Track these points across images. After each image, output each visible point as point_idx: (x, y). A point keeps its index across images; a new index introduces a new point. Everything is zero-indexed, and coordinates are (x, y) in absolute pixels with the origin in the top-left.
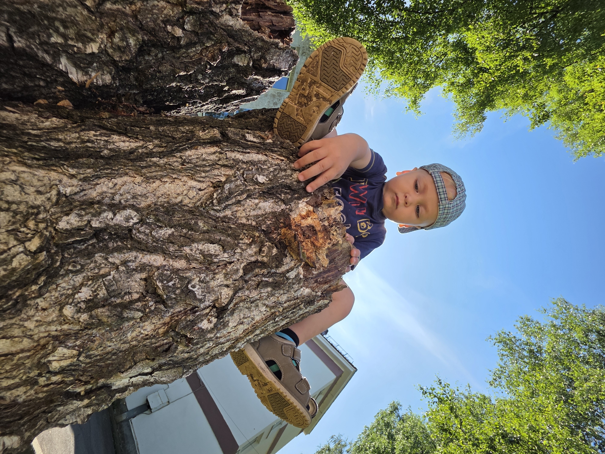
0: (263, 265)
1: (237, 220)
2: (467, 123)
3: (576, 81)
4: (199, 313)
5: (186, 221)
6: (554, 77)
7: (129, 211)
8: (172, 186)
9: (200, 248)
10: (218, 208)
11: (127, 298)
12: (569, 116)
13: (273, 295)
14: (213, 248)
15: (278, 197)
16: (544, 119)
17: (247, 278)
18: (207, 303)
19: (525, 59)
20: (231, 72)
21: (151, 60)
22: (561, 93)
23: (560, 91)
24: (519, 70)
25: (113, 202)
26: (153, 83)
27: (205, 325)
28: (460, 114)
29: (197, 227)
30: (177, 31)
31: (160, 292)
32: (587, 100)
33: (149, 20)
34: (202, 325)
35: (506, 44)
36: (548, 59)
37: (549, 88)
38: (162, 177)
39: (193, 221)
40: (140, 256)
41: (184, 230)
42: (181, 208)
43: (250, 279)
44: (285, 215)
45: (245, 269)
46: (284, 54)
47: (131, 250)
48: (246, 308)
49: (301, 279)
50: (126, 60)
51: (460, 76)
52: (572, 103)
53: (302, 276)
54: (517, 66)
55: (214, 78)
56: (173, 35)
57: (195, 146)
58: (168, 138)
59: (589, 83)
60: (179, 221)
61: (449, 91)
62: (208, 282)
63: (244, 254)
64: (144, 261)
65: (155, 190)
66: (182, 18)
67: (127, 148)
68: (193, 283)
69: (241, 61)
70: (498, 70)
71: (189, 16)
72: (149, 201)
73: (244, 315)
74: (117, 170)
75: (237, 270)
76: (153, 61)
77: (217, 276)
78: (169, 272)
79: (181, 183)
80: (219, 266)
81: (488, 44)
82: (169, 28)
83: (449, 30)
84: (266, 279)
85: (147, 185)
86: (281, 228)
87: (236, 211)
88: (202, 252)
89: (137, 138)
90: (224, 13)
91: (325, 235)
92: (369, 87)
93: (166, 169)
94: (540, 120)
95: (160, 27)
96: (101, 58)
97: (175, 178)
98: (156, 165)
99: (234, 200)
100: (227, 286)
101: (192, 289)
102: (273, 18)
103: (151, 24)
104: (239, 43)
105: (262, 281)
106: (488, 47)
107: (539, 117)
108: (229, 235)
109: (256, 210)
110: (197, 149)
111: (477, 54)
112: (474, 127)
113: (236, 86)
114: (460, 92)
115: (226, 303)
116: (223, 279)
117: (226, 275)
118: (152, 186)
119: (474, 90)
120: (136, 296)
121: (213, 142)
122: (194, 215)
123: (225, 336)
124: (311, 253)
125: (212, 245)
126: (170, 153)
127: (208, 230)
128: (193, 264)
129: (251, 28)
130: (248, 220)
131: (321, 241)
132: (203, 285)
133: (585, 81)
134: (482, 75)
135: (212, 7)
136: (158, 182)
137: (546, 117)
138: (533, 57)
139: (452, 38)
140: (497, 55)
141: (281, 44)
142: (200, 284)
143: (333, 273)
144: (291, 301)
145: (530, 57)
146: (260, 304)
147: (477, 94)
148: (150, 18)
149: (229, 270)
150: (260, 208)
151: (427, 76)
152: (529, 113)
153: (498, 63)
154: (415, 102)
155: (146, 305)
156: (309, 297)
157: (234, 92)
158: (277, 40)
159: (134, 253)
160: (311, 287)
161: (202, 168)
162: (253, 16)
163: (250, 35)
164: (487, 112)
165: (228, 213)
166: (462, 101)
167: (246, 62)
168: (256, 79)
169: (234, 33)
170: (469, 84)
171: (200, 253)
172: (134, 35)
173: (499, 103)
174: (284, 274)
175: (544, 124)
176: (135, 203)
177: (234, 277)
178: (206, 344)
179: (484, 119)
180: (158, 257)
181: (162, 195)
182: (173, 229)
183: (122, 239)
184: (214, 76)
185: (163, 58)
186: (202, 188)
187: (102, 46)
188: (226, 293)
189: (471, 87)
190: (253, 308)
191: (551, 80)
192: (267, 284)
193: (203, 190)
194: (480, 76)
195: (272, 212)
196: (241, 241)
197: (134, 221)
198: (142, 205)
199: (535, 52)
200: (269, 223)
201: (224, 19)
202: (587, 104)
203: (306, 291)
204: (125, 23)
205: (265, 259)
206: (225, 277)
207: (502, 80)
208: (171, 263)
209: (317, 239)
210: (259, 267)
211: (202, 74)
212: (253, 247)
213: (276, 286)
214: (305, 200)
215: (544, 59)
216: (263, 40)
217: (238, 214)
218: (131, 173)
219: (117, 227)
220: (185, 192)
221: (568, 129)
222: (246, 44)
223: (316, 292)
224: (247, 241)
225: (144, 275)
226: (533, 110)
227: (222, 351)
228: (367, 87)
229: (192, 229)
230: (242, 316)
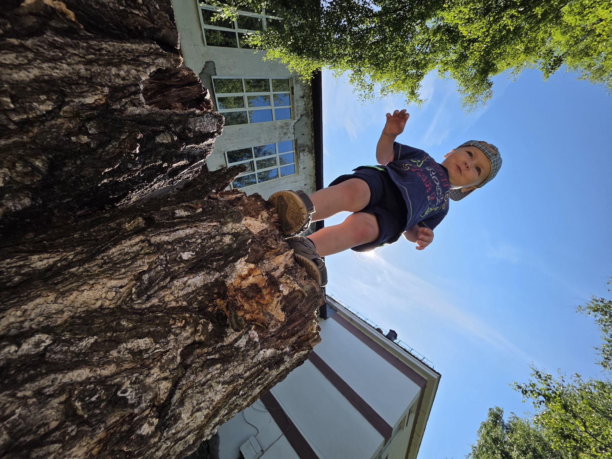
0: (200, 344)
1: (166, 305)
2: (473, 94)
3: (578, 17)
4: (138, 417)
5: (107, 325)
6: (551, 21)
7: (37, 336)
8: (91, 293)
9: (129, 346)
10: (139, 301)
11: (42, 431)
12: (586, 53)
13: (225, 370)
14: (143, 343)
15: (209, 268)
16: (556, 65)
17: (189, 361)
18: (143, 405)
19: (512, 16)
20: (161, 151)
21: (71, 170)
22: (567, 34)
23: (564, 33)
24: (510, 29)
25: (22, 330)
26: (82, 188)
27: (146, 429)
28: (464, 88)
29: (121, 327)
30: (83, 139)
31: (80, 412)
32: (597, 32)
33: (49, 140)
34: (141, 431)
35: (487, 11)
36: (537, 8)
37: (550, 34)
38: (79, 286)
39: (115, 323)
40: (60, 376)
41: (108, 334)
42: (101, 313)
43: (193, 362)
44: (220, 284)
45: (182, 355)
46: (206, 119)
47: (47, 374)
48: (198, 393)
49: (256, 342)
50: (38, 181)
51: (451, 54)
52: (583, 40)
53: (257, 340)
54: (505, 26)
55: (147, 162)
56: (80, 143)
57: (120, 240)
58: (91, 242)
59: (593, 15)
60: (99, 327)
61: (445, 70)
62: (142, 381)
63: (180, 338)
64: (65, 380)
65: (73, 302)
66: (84, 126)
67: (44, 266)
68: (124, 388)
69: (164, 139)
70: (487, 36)
71: (89, 123)
72: (66, 315)
73: (198, 400)
74: (26, 296)
75: (174, 358)
76: (73, 170)
77: (152, 371)
78: (92, 386)
79: (100, 287)
80: (155, 359)
81: (467, 17)
82: (73, 138)
83: (423, 17)
84: (212, 357)
85: (64, 299)
86: (216, 299)
87: (164, 296)
88: (131, 351)
89: (59, 251)
90: (127, 106)
91: (271, 290)
92: (364, 94)
93: (82, 278)
94: (553, 66)
95: (63, 141)
96: (12, 188)
97: (93, 284)
98: (73, 275)
99: (157, 288)
100: (165, 379)
101: (122, 395)
102: (180, 92)
103: (54, 142)
104: (154, 126)
105: (207, 360)
106: (468, 19)
107: (550, 64)
108: (158, 325)
109: (186, 289)
110: (121, 244)
111: (460, 28)
112: (483, 96)
113: (174, 160)
114: (456, 68)
115: (165, 399)
116: (159, 373)
117: (162, 368)
118: (69, 299)
119: (470, 62)
120: (54, 424)
121: (138, 231)
122: (116, 316)
123: (183, 430)
124: (257, 314)
125: (141, 340)
126: (91, 258)
127: (135, 326)
128: (125, 365)
129: (160, 109)
130: (178, 302)
131: (267, 297)
132: (136, 386)
133: (588, 14)
134: (473, 45)
135: (111, 106)
136: (75, 294)
137: (559, 61)
138: (519, 12)
139: (430, 23)
140: (481, 23)
141: (198, 111)
142: (133, 386)
143: (300, 321)
144: (251, 368)
145: (516, 14)
146: (213, 384)
147: (474, 65)
148: (50, 138)
149: (163, 361)
150: (189, 286)
151: (416, 65)
152: (537, 64)
153: (485, 30)
154: (413, 93)
155: (65, 432)
156: (273, 357)
157: (175, 165)
158: (192, 110)
159: (53, 376)
160: (273, 347)
161: (123, 264)
162: (159, 98)
163: (161, 115)
164: (491, 77)
165: (155, 301)
166: (462, 75)
167: (169, 138)
168: (192, 147)
169: (144, 119)
170: (463, 58)
171: (128, 353)
172: (37, 159)
173: (500, 65)
174: (231, 345)
175: (558, 69)
176: (50, 323)
177: (171, 367)
178: (161, 446)
179: (490, 85)
180: (83, 371)
181: (81, 305)
182: (95, 337)
183: (35, 366)
184: (145, 159)
185: (82, 163)
186: (124, 285)
187: (7, 179)
188: (165, 386)
189: (465, 60)
190: (206, 391)
191: (549, 26)
192: (214, 362)
193: (125, 286)
194: (472, 47)
195: (204, 285)
196: (173, 327)
197: (46, 344)
198: (59, 322)
199: (519, 7)
200: (200, 298)
201: (129, 111)
202: (600, 35)
203: (269, 352)
204: (23, 152)
205: (202, 338)
206: (161, 370)
207: (496, 43)
208: (98, 372)
209: (262, 297)
210: (198, 348)
211: (131, 163)
212: (187, 328)
213: (225, 360)
214: (243, 259)
215: (533, 10)
216: (177, 115)
217: (167, 299)
218: (44, 293)
219: (23, 358)
220: (104, 296)
221: (589, 66)
222: (160, 125)
223: (282, 349)
224: (179, 325)
225: (63, 398)
226: (541, 60)
227: (189, 445)
228: (361, 95)
229: (116, 331)
230: (195, 402)
